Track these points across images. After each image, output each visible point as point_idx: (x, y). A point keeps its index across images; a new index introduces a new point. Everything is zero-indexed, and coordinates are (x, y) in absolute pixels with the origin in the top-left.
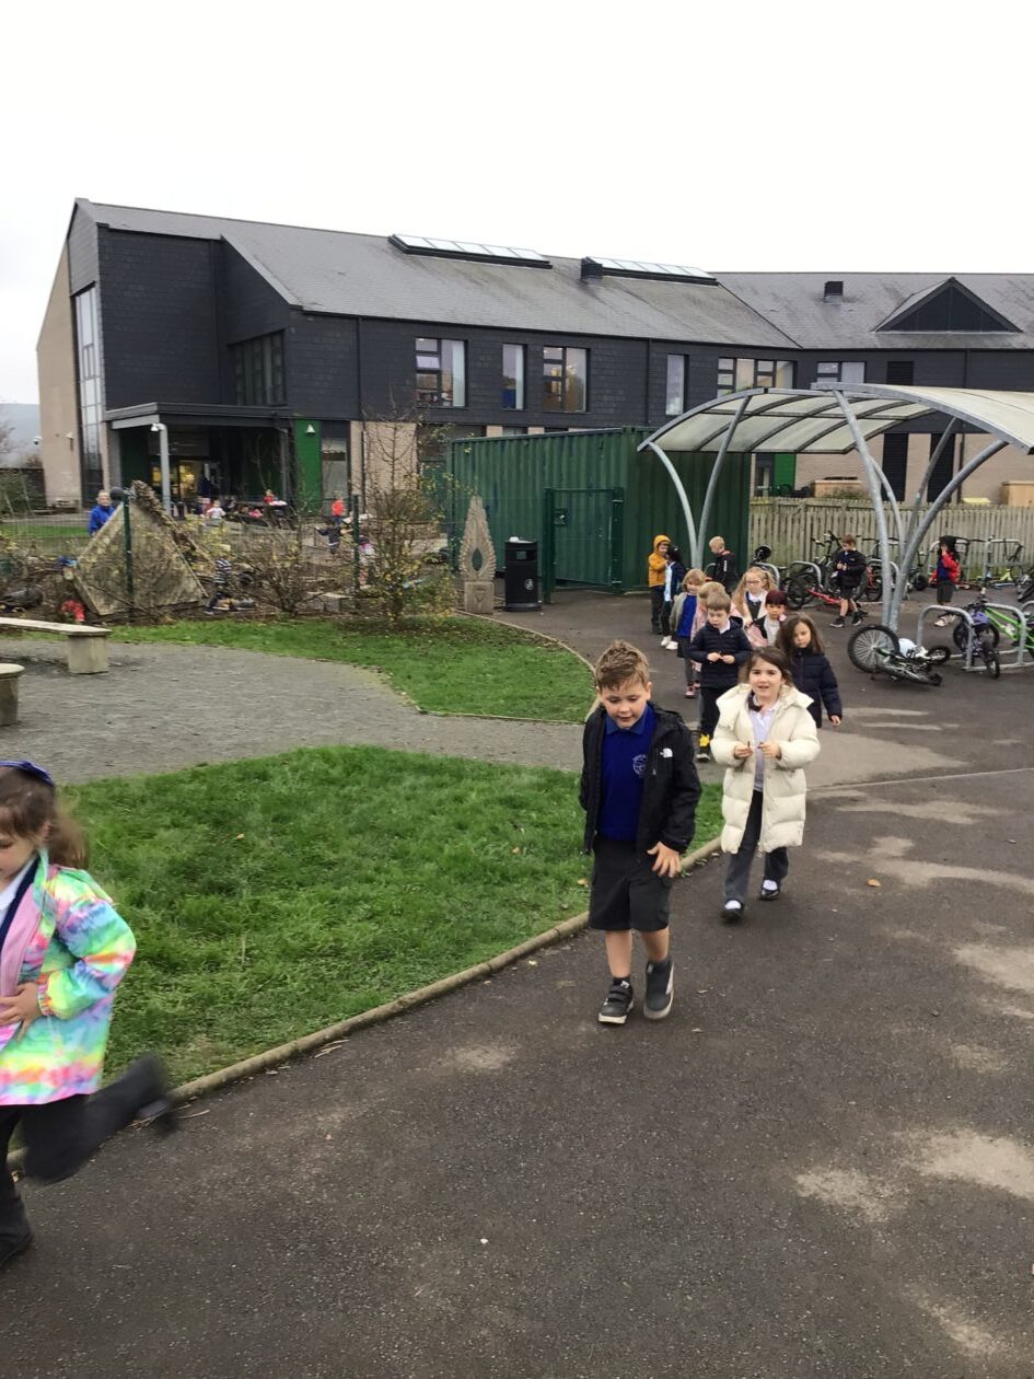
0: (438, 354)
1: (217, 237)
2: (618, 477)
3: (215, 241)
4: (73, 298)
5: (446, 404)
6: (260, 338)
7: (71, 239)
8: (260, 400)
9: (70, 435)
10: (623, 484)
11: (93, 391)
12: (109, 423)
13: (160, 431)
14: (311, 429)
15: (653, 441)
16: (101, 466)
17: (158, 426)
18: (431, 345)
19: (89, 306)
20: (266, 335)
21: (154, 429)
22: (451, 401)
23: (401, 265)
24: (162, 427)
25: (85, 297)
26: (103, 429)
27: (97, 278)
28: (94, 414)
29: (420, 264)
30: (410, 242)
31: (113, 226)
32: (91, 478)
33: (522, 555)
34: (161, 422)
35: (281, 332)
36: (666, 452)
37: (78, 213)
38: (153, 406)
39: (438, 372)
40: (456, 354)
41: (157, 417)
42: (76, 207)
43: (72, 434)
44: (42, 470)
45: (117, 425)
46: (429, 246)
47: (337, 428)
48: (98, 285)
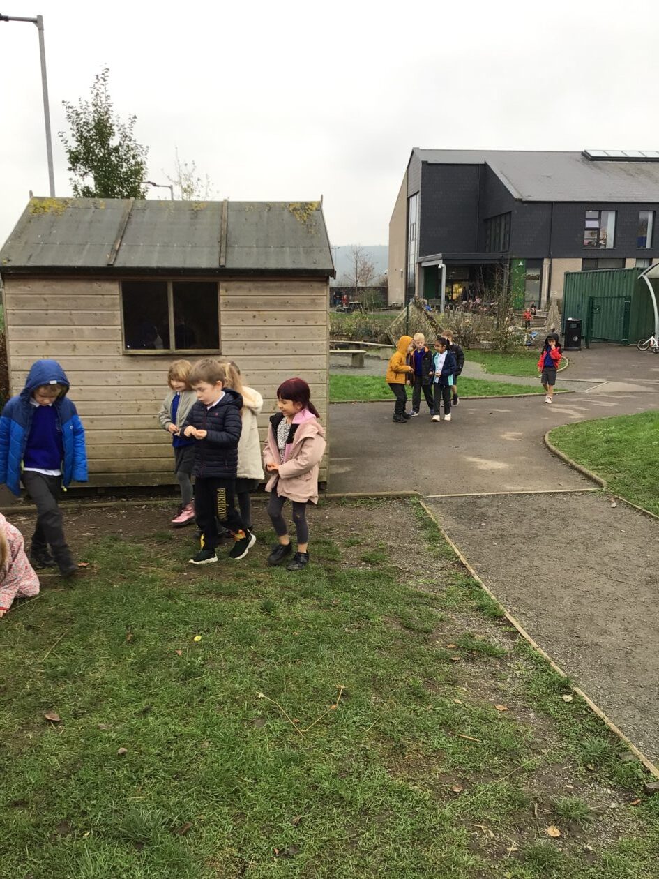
0: (599, 219)
1: (483, 163)
2: (630, 291)
3: (482, 165)
4: (408, 199)
5: (602, 247)
6: (500, 216)
7: (410, 168)
8: (497, 249)
9: (401, 270)
10: (632, 294)
11: (414, 247)
12: (420, 263)
13: (442, 268)
14: (521, 264)
15: (645, 274)
16: (414, 285)
17: (442, 265)
18: (596, 214)
19: (415, 202)
20: (503, 214)
21: (440, 267)
22: (605, 245)
23: (586, 169)
24: (444, 266)
25: (414, 198)
26: (417, 266)
27: (420, 190)
28: (413, 259)
29: (598, 167)
30: (593, 154)
31: (430, 162)
32: (409, 290)
33: (574, 326)
34: (443, 263)
35: (510, 213)
36: (649, 279)
37: (414, 155)
38: (440, 255)
39: (598, 230)
40: (611, 218)
41: (441, 261)
42: (413, 152)
43: (402, 269)
44: (387, 287)
45: (424, 265)
46: (606, 156)
47: (536, 263)
48: (420, 193)
